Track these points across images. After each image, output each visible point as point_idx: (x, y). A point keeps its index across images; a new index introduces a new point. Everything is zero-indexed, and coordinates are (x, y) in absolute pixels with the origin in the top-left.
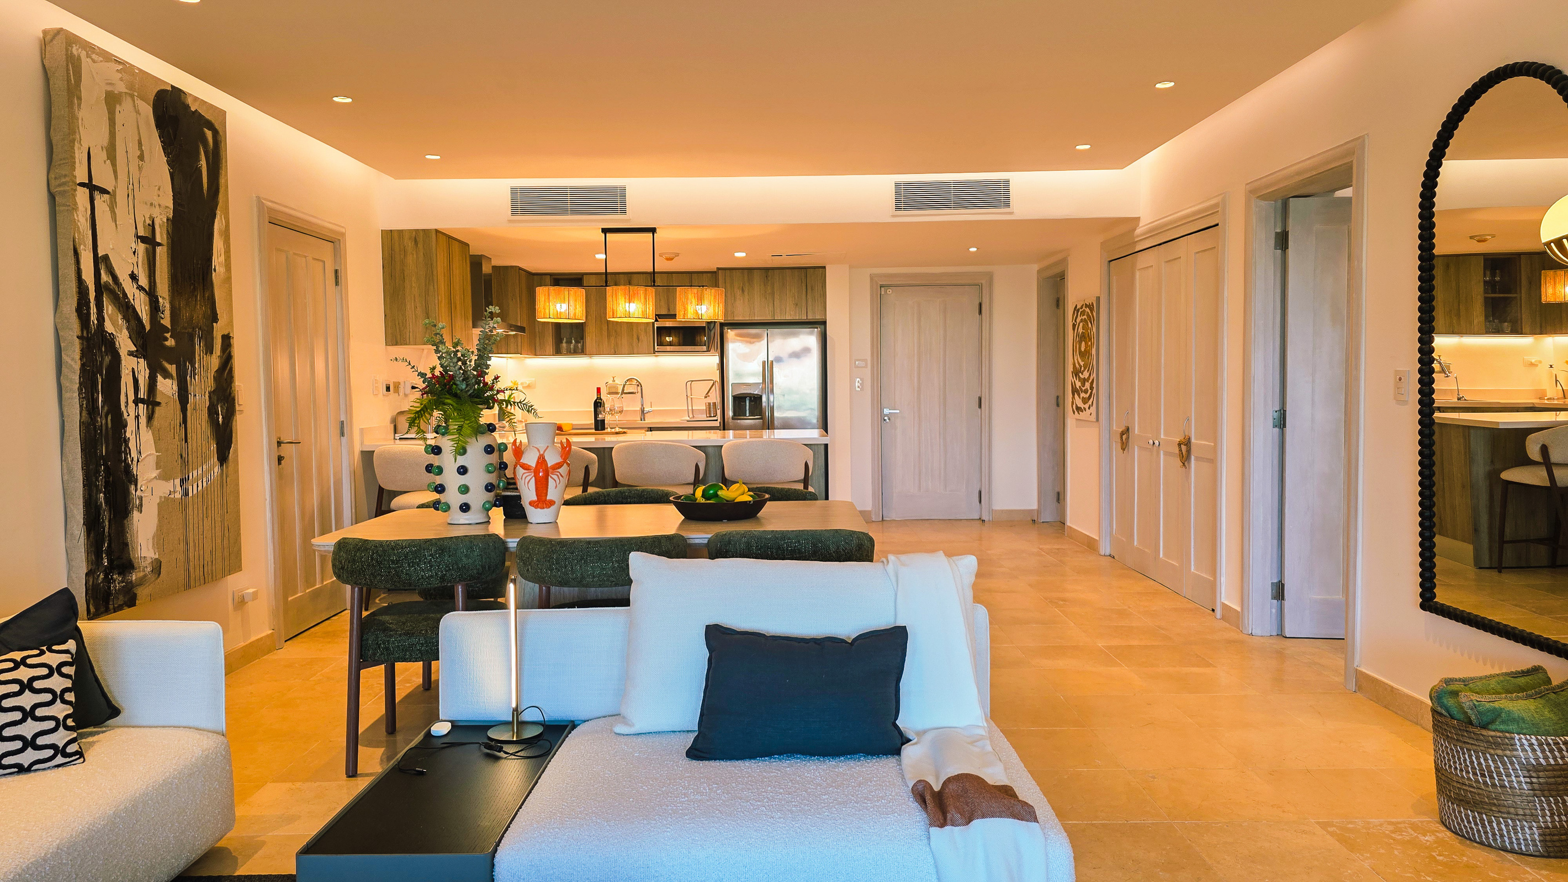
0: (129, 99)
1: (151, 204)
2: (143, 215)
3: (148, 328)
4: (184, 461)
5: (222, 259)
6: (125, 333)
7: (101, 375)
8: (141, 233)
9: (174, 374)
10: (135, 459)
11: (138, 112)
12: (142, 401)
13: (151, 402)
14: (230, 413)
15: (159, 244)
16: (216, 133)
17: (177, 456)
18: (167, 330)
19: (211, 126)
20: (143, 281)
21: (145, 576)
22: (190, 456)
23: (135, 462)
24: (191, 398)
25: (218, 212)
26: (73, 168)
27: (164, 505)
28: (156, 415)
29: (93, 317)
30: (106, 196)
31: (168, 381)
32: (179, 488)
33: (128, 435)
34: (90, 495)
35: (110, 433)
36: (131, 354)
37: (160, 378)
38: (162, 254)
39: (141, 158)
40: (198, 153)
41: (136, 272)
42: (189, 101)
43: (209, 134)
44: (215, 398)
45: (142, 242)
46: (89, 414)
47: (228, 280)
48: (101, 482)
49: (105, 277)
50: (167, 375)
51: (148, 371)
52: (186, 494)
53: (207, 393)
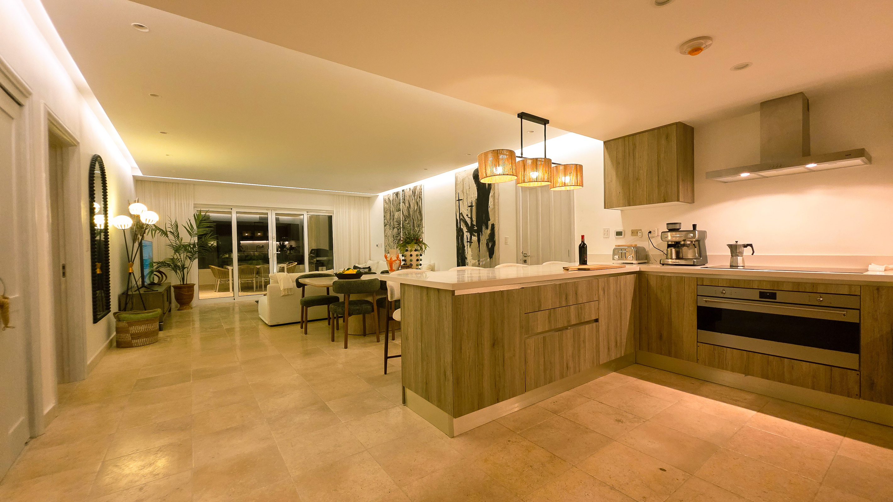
1: (472, 198)
2: (470, 201)
3: (470, 226)
4: (479, 256)
6: (465, 228)
7: (460, 237)
8: (470, 205)
9: (477, 236)
11: (468, 179)
12: (468, 242)
13: (471, 242)
14: (493, 245)
15: (473, 206)
17: (477, 255)
18: (475, 225)
20: (469, 216)
22: (481, 256)
23: (467, 255)
24: (481, 241)
28: (472, 245)
30: (462, 201)
31: (475, 237)
33: (465, 249)
34: (458, 260)
35: (462, 248)
36: (466, 232)
37: (473, 236)
38: (474, 208)
41: (468, 214)
44: (488, 241)
45: (470, 207)
46: (458, 244)
47: (494, 208)
48: (460, 258)
49: (461, 217)
50: (474, 236)
51: (470, 235)
53: (486, 240)
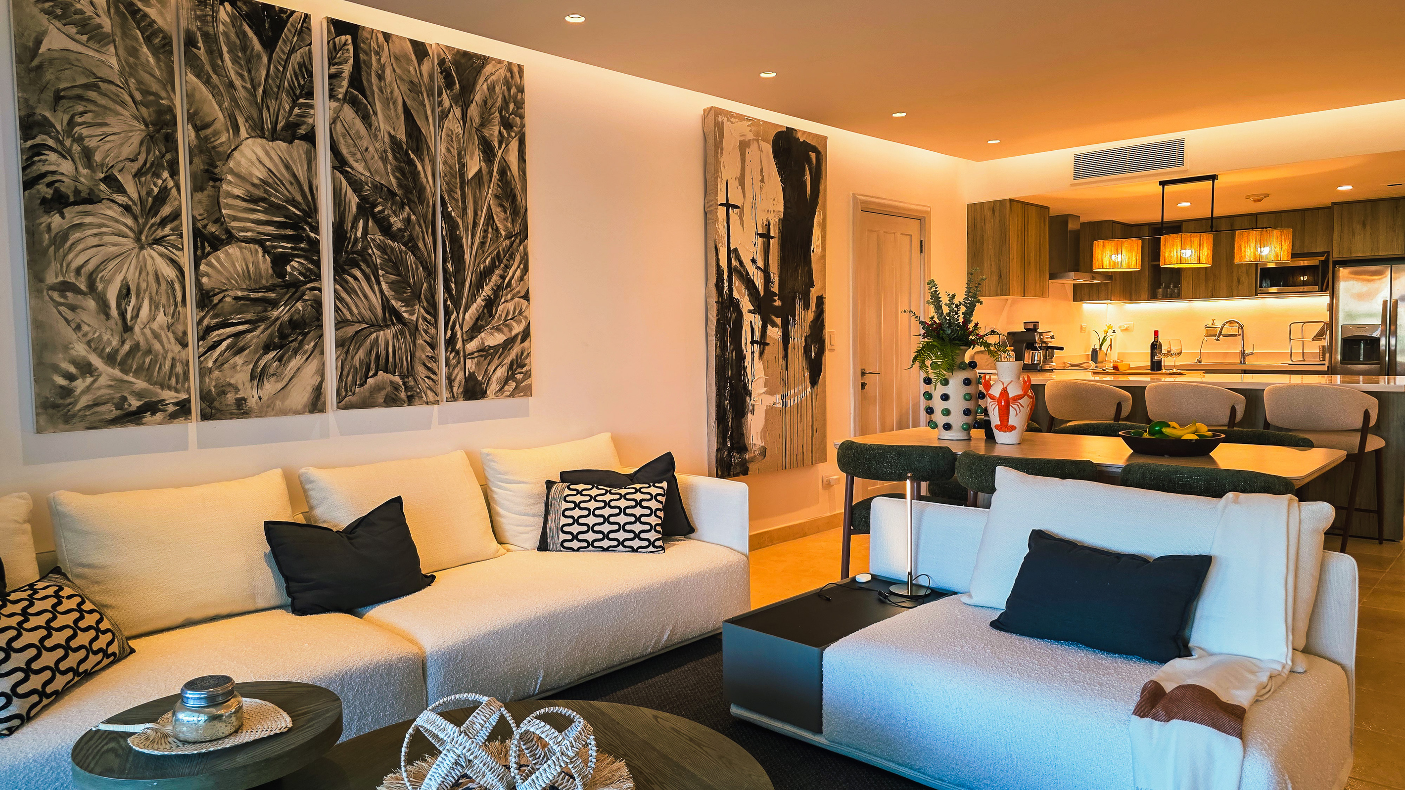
0: (755, 143)
1: (768, 211)
2: (762, 218)
3: (762, 294)
4: (785, 382)
5: (819, 242)
7: (730, 326)
8: (760, 231)
9: (780, 325)
10: (750, 380)
11: (761, 150)
12: (757, 342)
13: (763, 343)
14: (821, 351)
15: (773, 237)
16: (818, 153)
17: (780, 380)
18: (775, 295)
19: (815, 149)
20: (760, 263)
21: (755, 456)
22: (789, 380)
23: (750, 382)
24: (791, 341)
25: (818, 210)
26: (716, 195)
27: (769, 411)
28: (766, 352)
29: (726, 289)
30: (737, 210)
31: (775, 329)
32: (780, 401)
33: (746, 364)
34: (720, 401)
35: (734, 363)
36: (750, 311)
37: (769, 327)
38: (774, 244)
39: (762, 181)
40: (804, 170)
41: (755, 258)
42: (799, 135)
43: (813, 156)
44: (809, 341)
45: (760, 237)
46: (721, 350)
47: (823, 257)
48: (727, 394)
49: (735, 263)
50: (774, 325)
51: (761, 323)
52: (785, 404)
53: (804, 338)
